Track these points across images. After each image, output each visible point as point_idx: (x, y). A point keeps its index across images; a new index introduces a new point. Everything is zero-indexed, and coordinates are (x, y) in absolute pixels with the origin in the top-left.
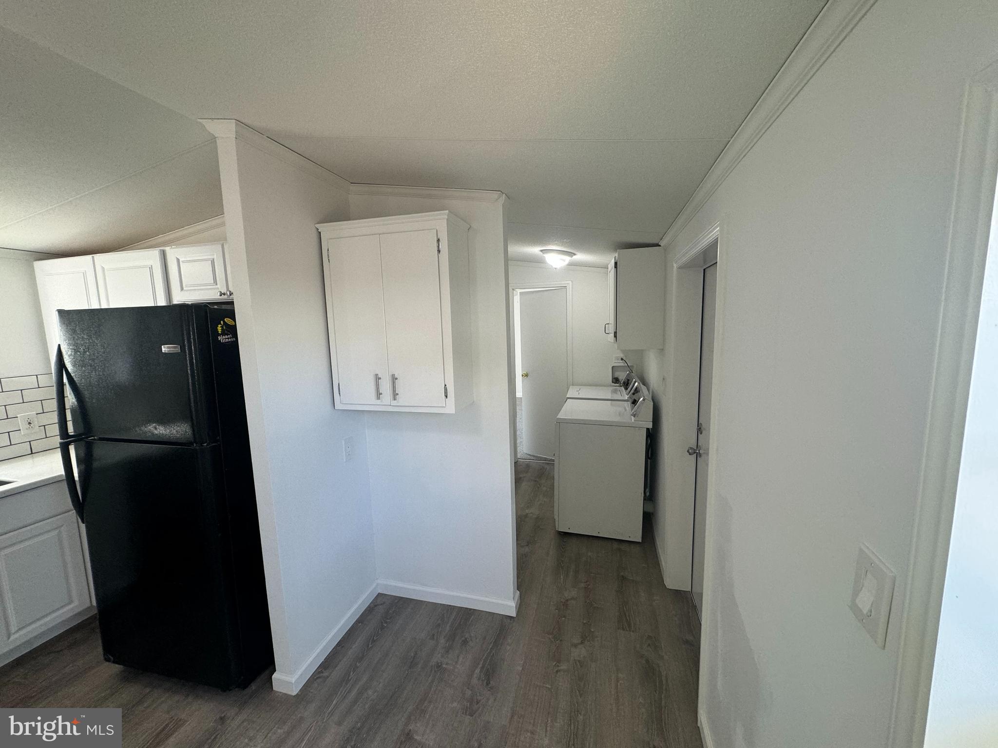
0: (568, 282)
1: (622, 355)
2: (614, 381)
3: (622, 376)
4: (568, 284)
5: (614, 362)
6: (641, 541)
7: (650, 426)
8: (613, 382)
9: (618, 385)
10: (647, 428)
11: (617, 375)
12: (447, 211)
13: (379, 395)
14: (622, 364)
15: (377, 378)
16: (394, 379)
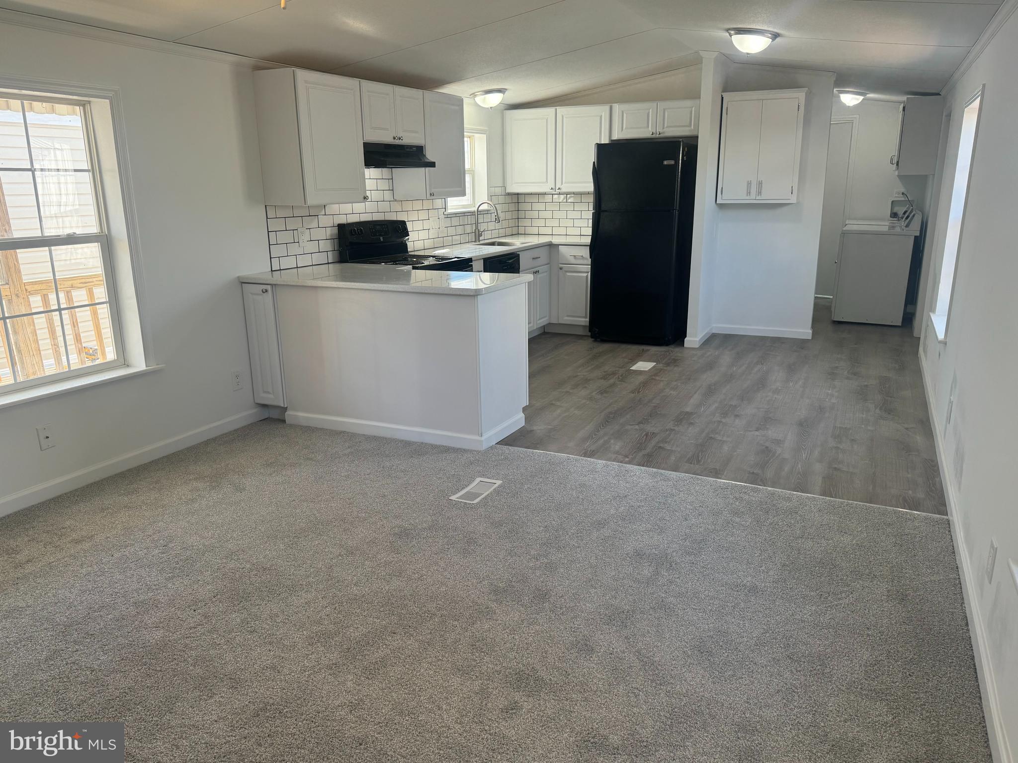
0: (855, 116)
1: (903, 190)
2: (893, 215)
3: (900, 210)
4: (855, 118)
5: (895, 196)
6: (900, 325)
7: (918, 234)
8: (891, 217)
9: (896, 219)
10: (915, 236)
11: (896, 209)
12: (807, 89)
13: (749, 193)
14: (903, 199)
15: (749, 184)
16: (760, 184)
